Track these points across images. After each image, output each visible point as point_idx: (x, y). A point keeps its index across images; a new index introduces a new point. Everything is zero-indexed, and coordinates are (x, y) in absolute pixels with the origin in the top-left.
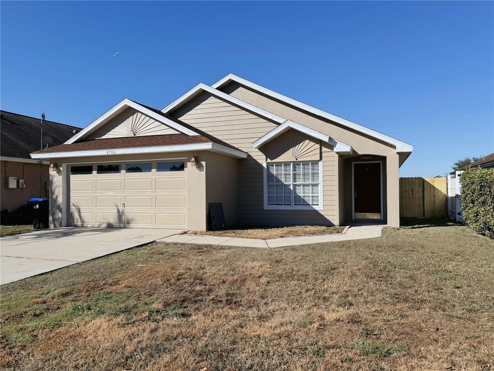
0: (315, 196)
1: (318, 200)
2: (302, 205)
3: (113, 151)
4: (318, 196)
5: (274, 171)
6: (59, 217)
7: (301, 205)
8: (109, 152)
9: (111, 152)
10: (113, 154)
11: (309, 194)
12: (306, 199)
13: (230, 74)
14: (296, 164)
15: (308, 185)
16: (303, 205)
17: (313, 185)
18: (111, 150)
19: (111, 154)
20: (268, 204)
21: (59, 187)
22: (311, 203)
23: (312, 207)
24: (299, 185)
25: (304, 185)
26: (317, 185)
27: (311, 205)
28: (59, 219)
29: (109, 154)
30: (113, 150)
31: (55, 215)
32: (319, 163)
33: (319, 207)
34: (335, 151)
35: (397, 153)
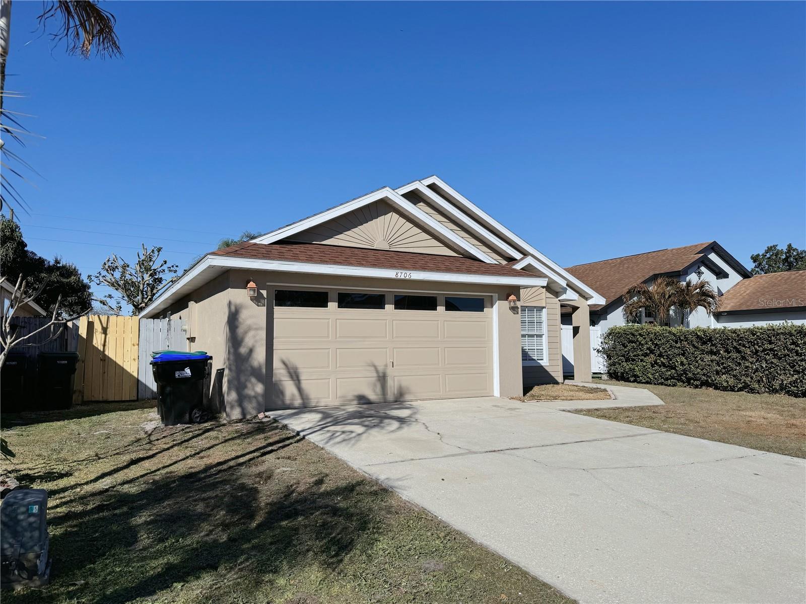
0: (540, 350)
1: (542, 354)
3: (408, 274)
4: (543, 349)
6: (256, 392)
8: (399, 274)
9: (403, 274)
10: (407, 278)
11: (534, 347)
12: (531, 353)
13: (435, 176)
16: (529, 360)
17: (537, 336)
18: (404, 272)
19: (403, 277)
21: (257, 329)
22: (535, 358)
23: (537, 362)
24: (525, 337)
25: (529, 336)
26: (540, 336)
27: (536, 360)
28: (255, 397)
29: (399, 277)
30: (408, 272)
31: (245, 387)
32: (544, 309)
33: (544, 363)
34: (559, 299)
35: (588, 305)
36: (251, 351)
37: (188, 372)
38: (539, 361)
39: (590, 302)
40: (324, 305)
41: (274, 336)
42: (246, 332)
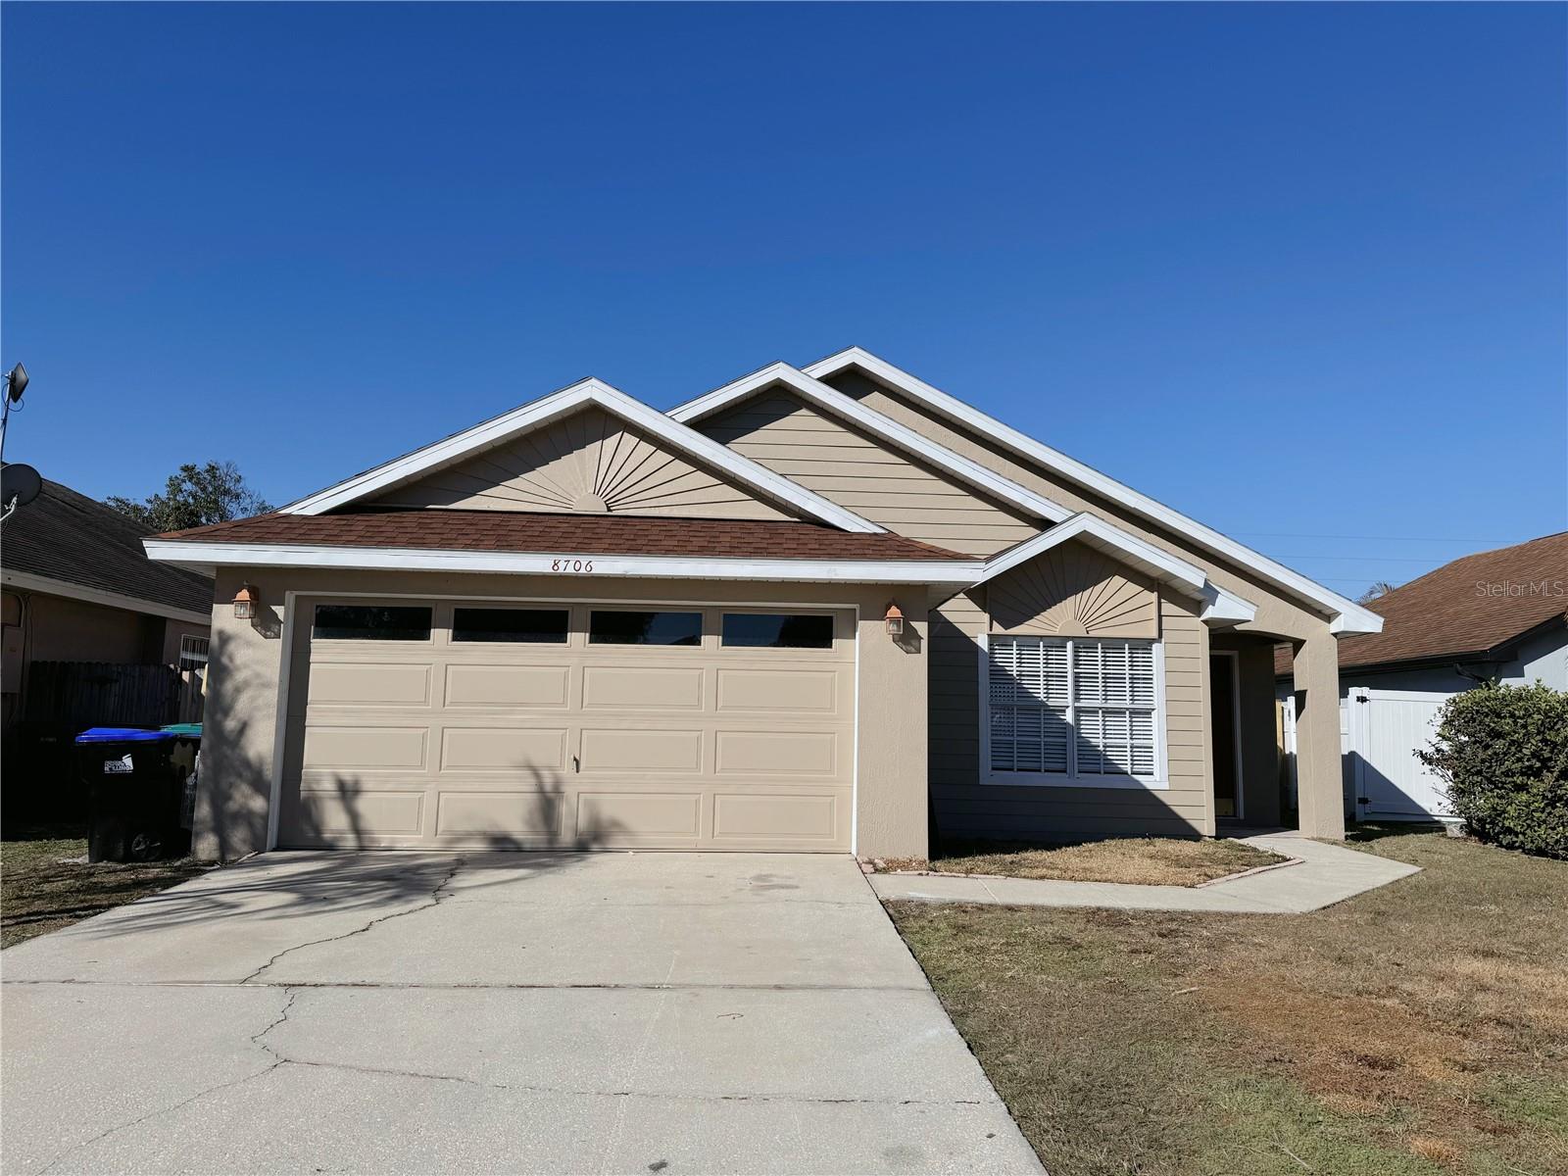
0: (1140, 747)
1: (1149, 758)
2: (1102, 772)
3: (584, 564)
4: (1152, 748)
5: (1011, 661)
6: (249, 810)
7: (1100, 773)
8: (562, 565)
9: (572, 563)
10: (583, 571)
11: (1125, 741)
12: (1112, 755)
13: (854, 348)
14: (1084, 644)
15: (1119, 712)
16: (1105, 773)
17: (1134, 713)
18: (573, 558)
19: (570, 570)
20: (993, 769)
22: (1128, 768)
23: (1133, 778)
24: (1093, 711)
25: (1107, 712)
26: (1148, 713)
27: (1129, 772)
28: (248, 818)
29: (561, 570)
30: (584, 559)
31: (229, 798)
32: (1155, 646)
33: (1157, 781)
34: (1202, 618)
35: (1335, 635)
36: (243, 727)
37: (128, 762)
38: (1134, 776)
39: (1336, 626)
40: (423, 635)
41: (309, 699)
42: (238, 690)
